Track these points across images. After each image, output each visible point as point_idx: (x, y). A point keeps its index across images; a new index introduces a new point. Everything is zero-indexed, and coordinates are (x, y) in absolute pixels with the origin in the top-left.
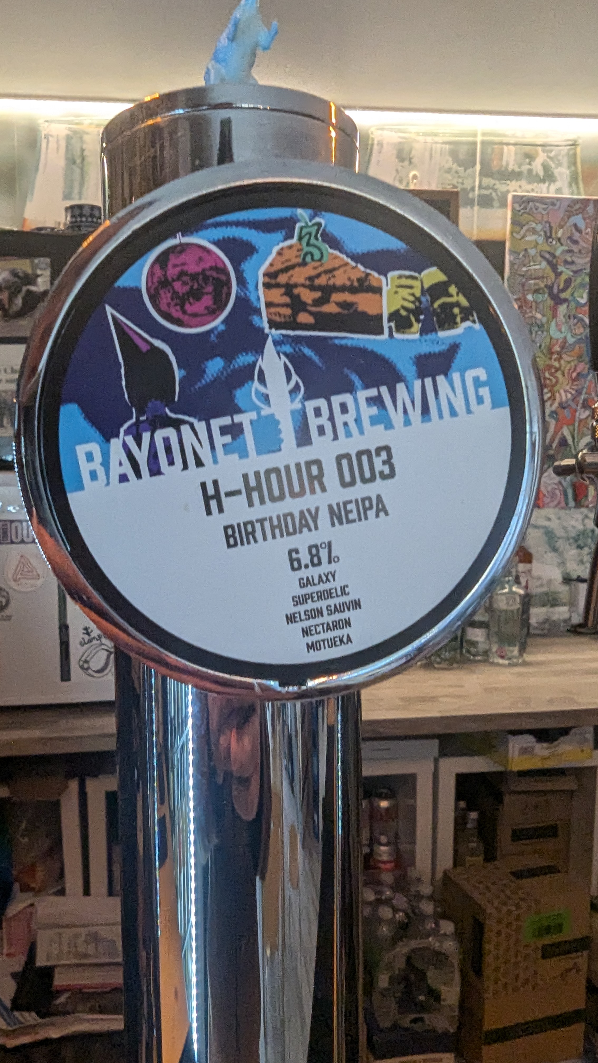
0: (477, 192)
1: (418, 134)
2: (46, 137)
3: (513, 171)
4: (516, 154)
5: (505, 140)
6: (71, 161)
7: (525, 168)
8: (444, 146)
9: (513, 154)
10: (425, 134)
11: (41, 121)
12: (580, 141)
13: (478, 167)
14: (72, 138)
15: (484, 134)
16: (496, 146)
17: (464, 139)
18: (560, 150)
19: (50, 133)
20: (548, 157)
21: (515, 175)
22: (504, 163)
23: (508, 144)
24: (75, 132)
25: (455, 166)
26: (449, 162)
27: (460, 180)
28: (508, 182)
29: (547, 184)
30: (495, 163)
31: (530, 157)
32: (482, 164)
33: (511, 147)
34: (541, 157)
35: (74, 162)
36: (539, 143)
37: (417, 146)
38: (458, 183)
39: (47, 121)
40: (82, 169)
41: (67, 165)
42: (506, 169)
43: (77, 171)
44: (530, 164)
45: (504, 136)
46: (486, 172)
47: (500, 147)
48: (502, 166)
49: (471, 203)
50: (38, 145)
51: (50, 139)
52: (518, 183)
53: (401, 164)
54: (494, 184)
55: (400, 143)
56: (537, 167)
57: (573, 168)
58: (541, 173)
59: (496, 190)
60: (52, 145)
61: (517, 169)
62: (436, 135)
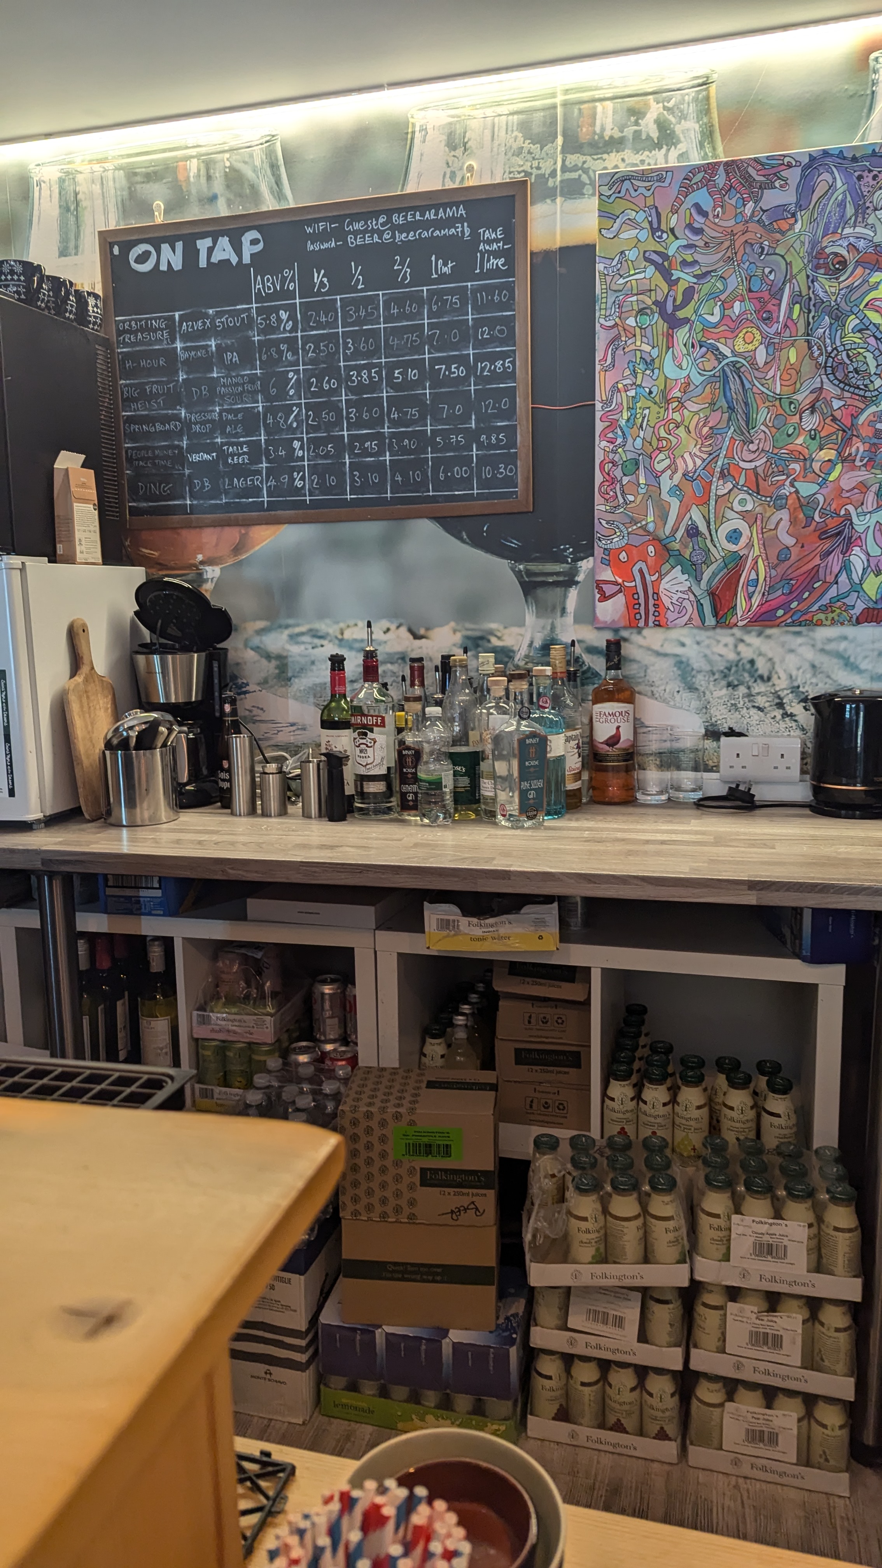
0: (559, 178)
1: (474, 107)
2: (39, 184)
3: (611, 137)
4: (615, 112)
5: (598, 94)
6: (65, 208)
7: (629, 131)
8: (510, 117)
9: (610, 112)
10: (484, 106)
11: (31, 166)
12: (715, 77)
13: (560, 140)
14: (64, 181)
15: (566, 92)
16: (586, 106)
17: (538, 104)
18: (683, 96)
19: (42, 178)
20: (665, 108)
21: (615, 144)
22: (598, 129)
23: (601, 100)
24: (68, 173)
25: (527, 145)
26: (518, 140)
27: (535, 163)
28: (605, 156)
29: (664, 151)
30: (584, 130)
31: (637, 114)
32: (565, 135)
33: (608, 103)
34: (654, 110)
35: (68, 210)
36: (650, 90)
37: (474, 124)
38: (531, 168)
39: (39, 165)
40: (77, 217)
41: (61, 214)
42: (601, 136)
43: (72, 219)
44: (637, 123)
45: (597, 89)
46: (572, 145)
47: (591, 105)
48: (595, 133)
49: (551, 194)
50: (31, 195)
51: (43, 184)
52: (620, 155)
53: (453, 153)
54: (584, 162)
55: (450, 124)
56: (649, 126)
57: (705, 120)
58: (655, 134)
59: (586, 171)
60: (45, 193)
61: (617, 134)
62: (499, 104)
